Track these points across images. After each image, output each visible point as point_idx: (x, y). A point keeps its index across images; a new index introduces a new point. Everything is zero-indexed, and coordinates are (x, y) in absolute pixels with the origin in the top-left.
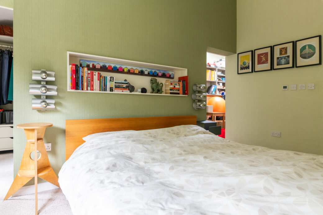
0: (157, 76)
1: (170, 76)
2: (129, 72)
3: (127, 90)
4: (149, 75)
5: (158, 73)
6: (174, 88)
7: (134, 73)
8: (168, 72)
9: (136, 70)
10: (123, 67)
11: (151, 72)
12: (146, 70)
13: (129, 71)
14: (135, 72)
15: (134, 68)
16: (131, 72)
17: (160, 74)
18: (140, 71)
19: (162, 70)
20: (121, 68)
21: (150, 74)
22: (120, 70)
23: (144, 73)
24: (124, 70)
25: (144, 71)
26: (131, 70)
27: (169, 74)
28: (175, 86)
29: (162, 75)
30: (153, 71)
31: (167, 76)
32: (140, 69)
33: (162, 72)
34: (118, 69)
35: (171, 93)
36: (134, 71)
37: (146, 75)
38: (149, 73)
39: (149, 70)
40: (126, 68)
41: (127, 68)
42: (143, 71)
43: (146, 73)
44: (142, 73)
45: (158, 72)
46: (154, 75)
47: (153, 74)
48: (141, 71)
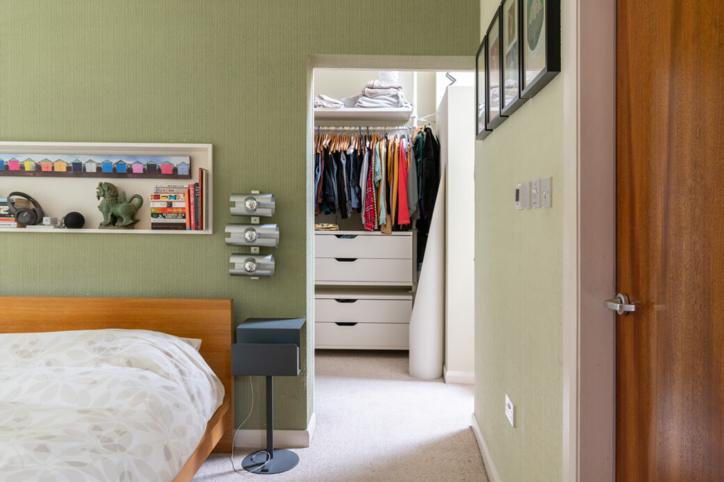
0: (129, 173)
1: (175, 170)
2: (38, 171)
3: (10, 220)
4: (100, 172)
5: (131, 165)
6: (169, 210)
7: (53, 174)
8: (165, 160)
9: (59, 163)
10: (21, 159)
11: (108, 164)
12: (90, 161)
13: (38, 167)
14: (56, 170)
15: (53, 158)
16: (43, 170)
17: (138, 169)
18: (71, 165)
19: (144, 156)
20: (15, 162)
21: (104, 171)
22: (11, 168)
23: (85, 169)
24: (22, 167)
25: (83, 163)
26: (42, 164)
27: (171, 164)
28: (170, 205)
29: (144, 169)
30: (114, 161)
31: (163, 172)
32: (70, 160)
33: (145, 162)
34: (7, 167)
35: (155, 226)
36: (53, 168)
37: (91, 175)
38: (99, 169)
39: (100, 160)
40: (29, 160)
41: (33, 161)
42: (80, 164)
43: (91, 168)
44: (77, 170)
45: (128, 162)
46: (118, 172)
47: (114, 169)
48: (74, 164)
